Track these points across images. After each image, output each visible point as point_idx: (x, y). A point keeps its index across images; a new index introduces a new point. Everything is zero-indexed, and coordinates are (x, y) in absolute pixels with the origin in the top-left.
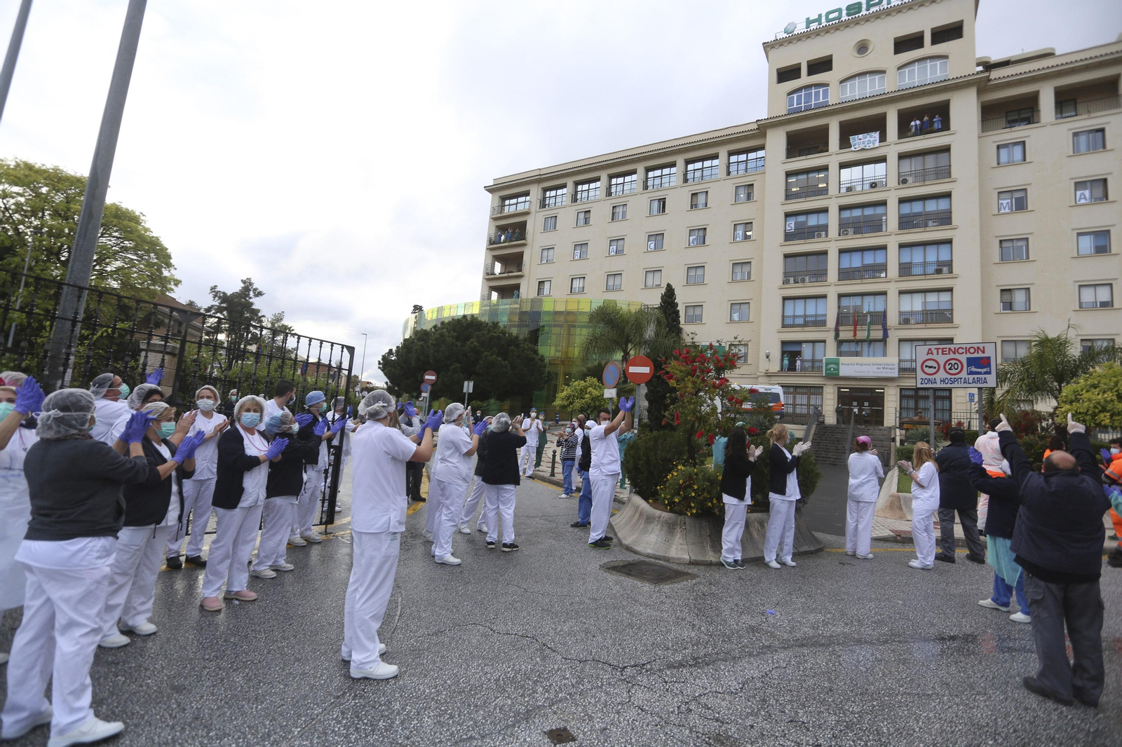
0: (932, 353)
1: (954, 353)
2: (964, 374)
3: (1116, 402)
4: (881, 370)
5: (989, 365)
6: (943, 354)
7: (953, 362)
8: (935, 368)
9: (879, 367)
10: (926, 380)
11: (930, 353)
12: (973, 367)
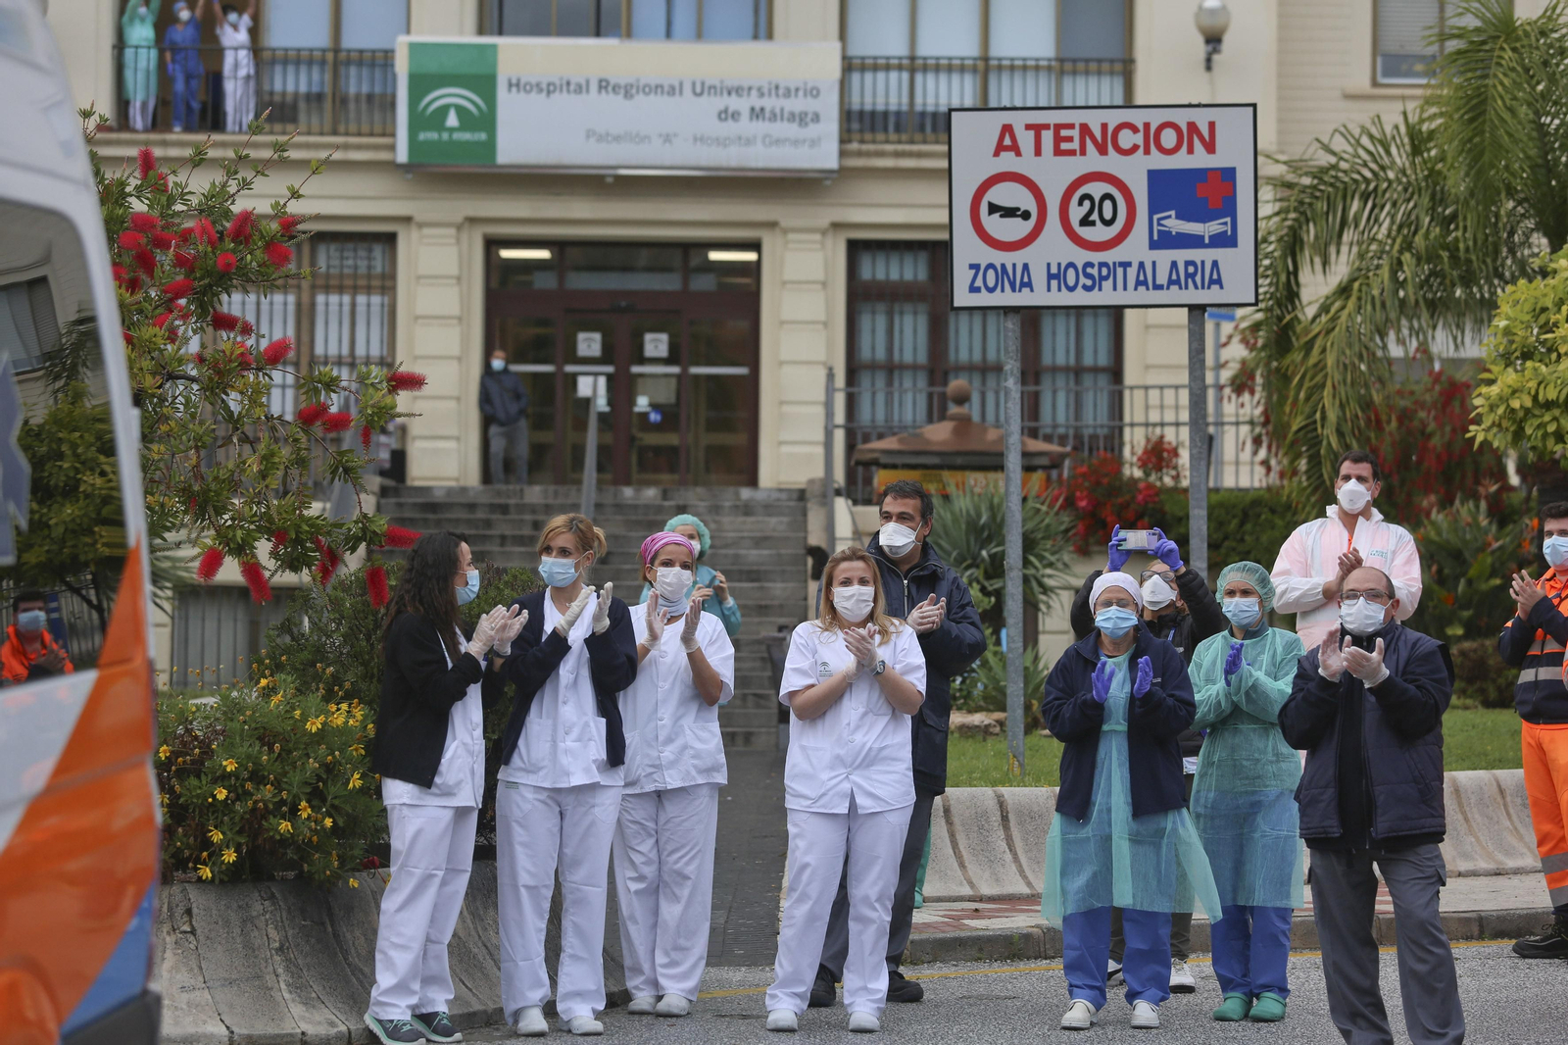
0: (1015, 149)
1: (1102, 150)
2: (1136, 247)
4: (746, 126)
5: (1229, 208)
6: (1058, 152)
8: (1026, 215)
9: (734, 103)
10: (991, 273)
11: (1007, 149)
12: (1173, 213)
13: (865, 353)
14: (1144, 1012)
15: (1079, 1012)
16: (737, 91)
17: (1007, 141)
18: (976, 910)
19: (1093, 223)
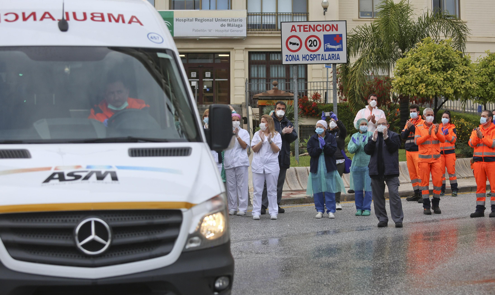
0: (295, 30)
1: (314, 31)
2: (321, 51)
3: (429, 74)
4: (227, 28)
5: (341, 43)
6: (304, 31)
7: (313, 39)
8: (298, 45)
9: (224, 23)
10: (290, 57)
11: (293, 30)
12: (329, 44)
13: (253, 76)
14: (331, 215)
15: (319, 214)
16: (225, 20)
17: (293, 29)
18: (292, 193)
19: (312, 46)
